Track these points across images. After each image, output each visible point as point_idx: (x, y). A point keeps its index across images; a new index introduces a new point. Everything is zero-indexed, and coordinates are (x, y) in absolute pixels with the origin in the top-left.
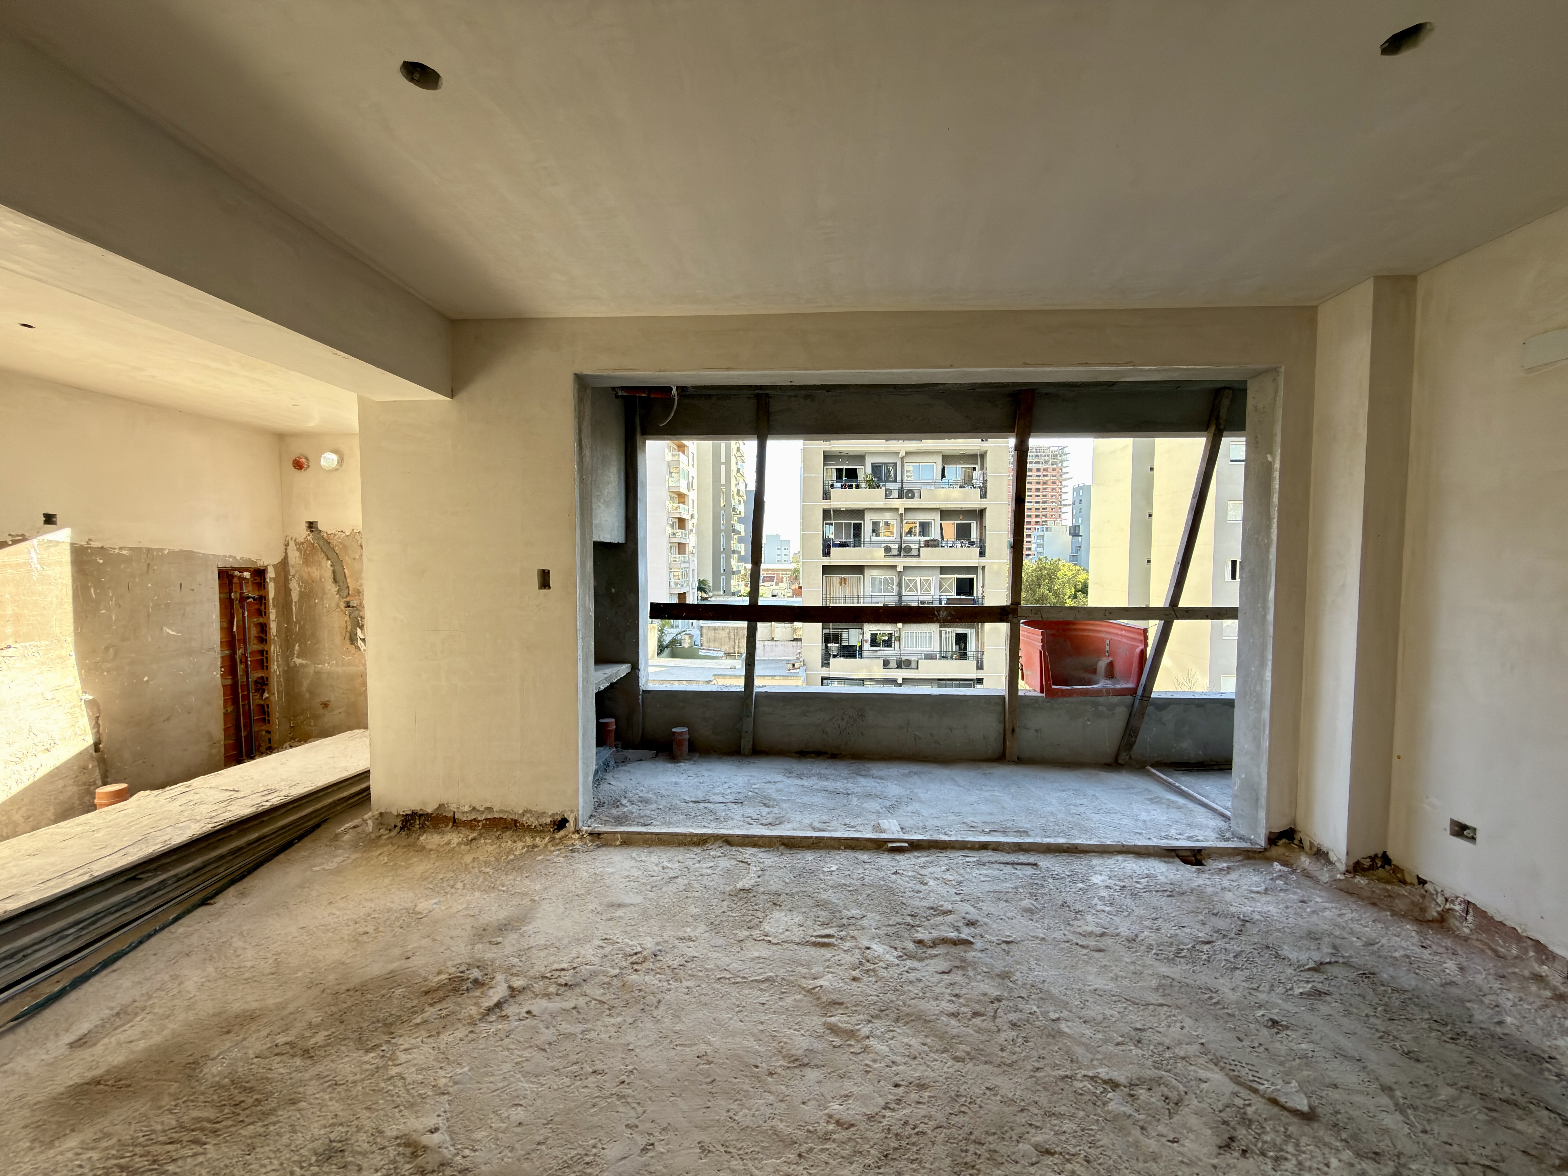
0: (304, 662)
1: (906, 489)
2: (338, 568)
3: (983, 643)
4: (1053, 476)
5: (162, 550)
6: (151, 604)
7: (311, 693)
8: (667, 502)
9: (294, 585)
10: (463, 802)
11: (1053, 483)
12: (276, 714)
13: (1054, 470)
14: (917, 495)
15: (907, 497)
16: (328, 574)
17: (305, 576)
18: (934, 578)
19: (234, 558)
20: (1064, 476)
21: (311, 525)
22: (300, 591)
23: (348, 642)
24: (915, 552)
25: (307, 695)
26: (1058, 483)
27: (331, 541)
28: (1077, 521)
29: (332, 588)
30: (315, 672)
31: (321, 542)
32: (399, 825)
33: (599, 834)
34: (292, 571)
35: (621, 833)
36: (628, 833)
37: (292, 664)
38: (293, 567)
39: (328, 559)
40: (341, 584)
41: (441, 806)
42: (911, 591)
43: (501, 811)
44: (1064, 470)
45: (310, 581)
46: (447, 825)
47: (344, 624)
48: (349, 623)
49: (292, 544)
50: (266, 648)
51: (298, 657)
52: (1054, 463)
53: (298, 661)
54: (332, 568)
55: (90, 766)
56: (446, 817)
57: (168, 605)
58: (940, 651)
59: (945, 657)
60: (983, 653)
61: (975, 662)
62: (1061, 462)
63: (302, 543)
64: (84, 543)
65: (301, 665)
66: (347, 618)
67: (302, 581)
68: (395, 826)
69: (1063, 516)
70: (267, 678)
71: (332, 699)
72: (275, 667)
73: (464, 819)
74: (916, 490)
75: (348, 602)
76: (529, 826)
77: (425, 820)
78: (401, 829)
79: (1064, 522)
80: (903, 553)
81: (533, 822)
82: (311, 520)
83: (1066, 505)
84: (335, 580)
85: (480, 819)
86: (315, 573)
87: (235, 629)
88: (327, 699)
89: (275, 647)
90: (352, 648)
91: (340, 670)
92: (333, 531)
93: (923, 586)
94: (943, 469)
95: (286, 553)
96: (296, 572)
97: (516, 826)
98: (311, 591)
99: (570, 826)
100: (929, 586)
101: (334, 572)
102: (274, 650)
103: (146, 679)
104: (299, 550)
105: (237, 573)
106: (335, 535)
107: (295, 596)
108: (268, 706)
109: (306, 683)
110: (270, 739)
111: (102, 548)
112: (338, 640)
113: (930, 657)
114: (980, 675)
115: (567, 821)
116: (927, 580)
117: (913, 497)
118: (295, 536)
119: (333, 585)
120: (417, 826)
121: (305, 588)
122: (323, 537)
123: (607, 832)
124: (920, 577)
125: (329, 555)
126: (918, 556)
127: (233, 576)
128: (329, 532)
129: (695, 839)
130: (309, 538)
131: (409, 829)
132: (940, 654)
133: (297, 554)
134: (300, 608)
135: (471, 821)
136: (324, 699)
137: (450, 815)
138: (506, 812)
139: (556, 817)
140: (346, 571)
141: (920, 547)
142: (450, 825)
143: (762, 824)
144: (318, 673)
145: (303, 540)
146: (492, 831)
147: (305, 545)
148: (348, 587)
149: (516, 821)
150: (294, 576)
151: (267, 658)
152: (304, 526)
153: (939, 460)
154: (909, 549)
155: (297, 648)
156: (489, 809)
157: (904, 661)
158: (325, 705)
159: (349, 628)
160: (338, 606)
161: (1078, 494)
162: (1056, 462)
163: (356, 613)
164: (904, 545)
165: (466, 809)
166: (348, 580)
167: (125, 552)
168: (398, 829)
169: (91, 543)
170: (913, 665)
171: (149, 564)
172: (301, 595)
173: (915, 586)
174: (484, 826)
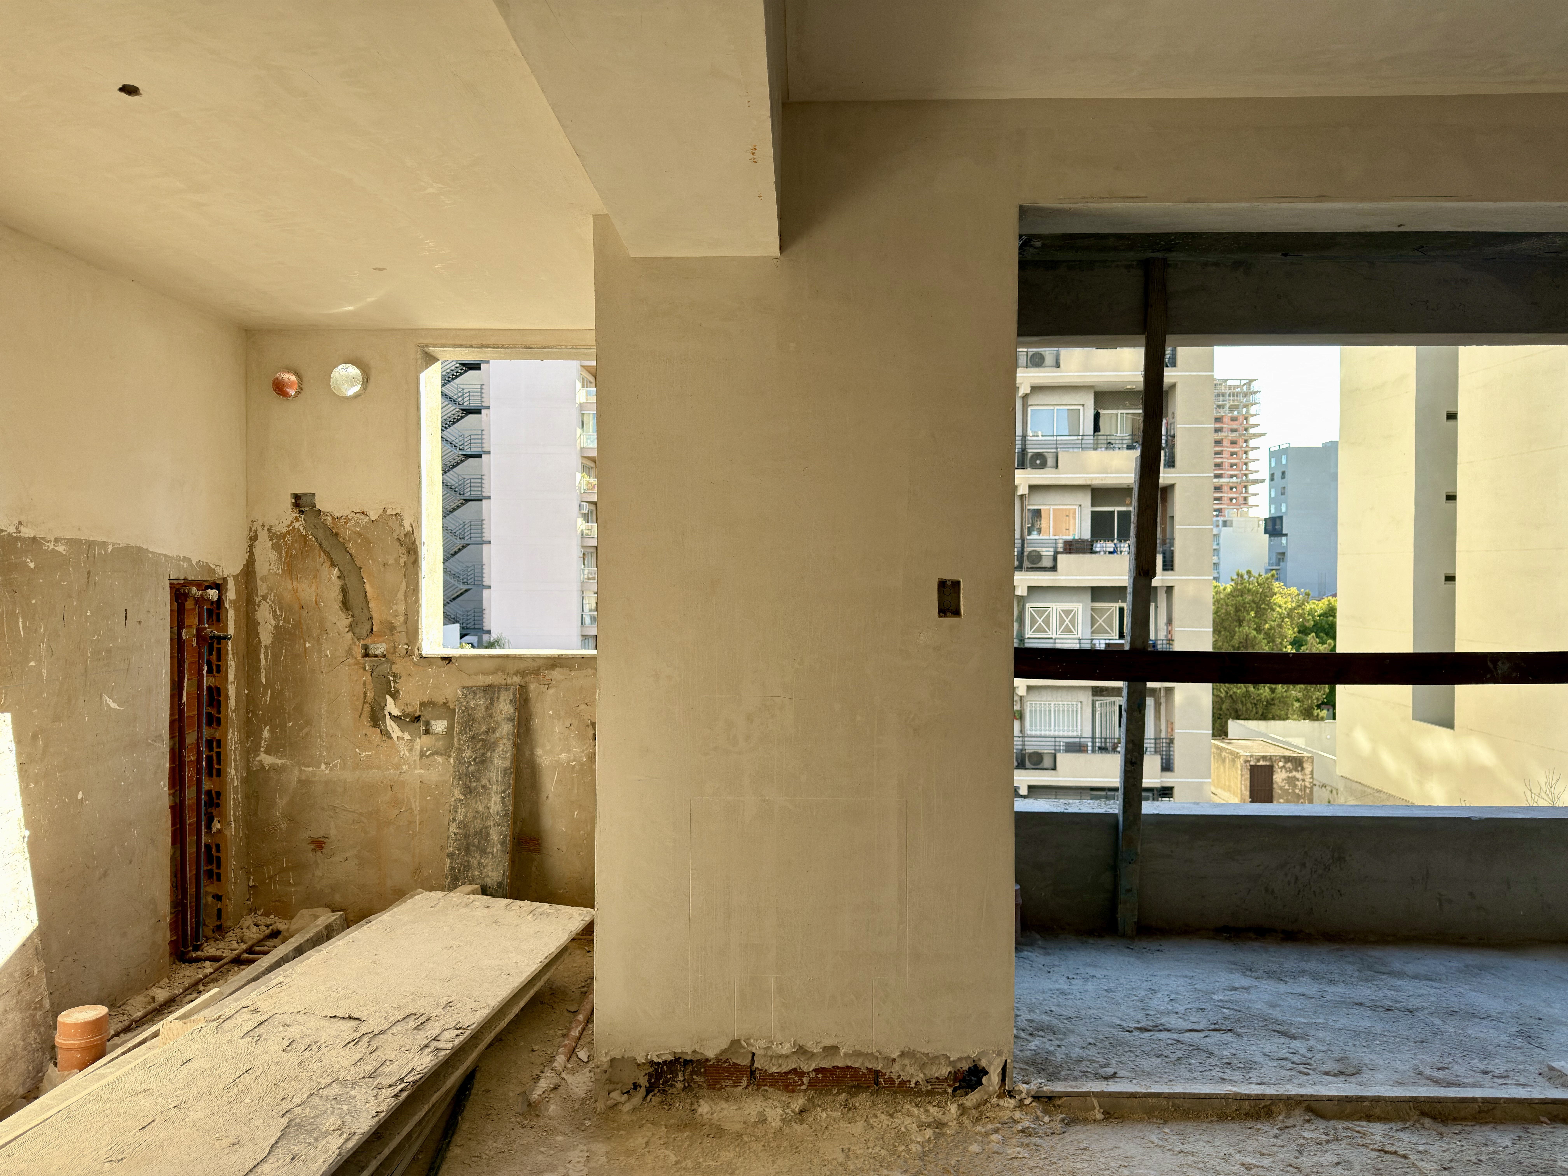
0: (279, 762)
1: (1031, 451)
2: (352, 582)
3: (1170, 724)
4: (1233, 431)
5: (104, 545)
6: (90, 650)
7: (291, 819)
8: (579, 475)
9: (264, 615)
10: (779, 1037)
11: (1234, 443)
12: (232, 862)
13: (1234, 419)
14: (1050, 461)
15: (1034, 466)
16: (333, 595)
17: (288, 597)
18: (1080, 608)
19: (188, 560)
20: (1252, 431)
21: (298, 501)
22: (276, 627)
23: (366, 721)
24: (1047, 563)
25: (284, 826)
26: (1241, 442)
27: (341, 531)
28: (1278, 508)
29: (339, 621)
30: (299, 781)
31: (321, 534)
32: (644, 1082)
33: (1050, 1098)
34: (262, 589)
35: (1097, 1095)
36: (1111, 1095)
37: (255, 766)
38: (264, 579)
39: (333, 565)
40: (357, 613)
41: (735, 1043)
42: (1040, 630)
43: (858, 1054)
44: (1252, 421)
45: (296, 607)
46: (736, 1083)
47: (359, 689)
48: (370, 686)
49: (263, 536)
50: (217, 735)
51: (267, 752)
52: (1233, 408)
53: (268, 760)
54: (339, 583)
55: (36, 971)
56: (735, 1064)
57: (109, 651)
58: (1093, 738)
59: (1103, 749)
60: (1171, 741)
61: (1158, 758)
62: (1246, 406)
63: (284, 536)
64: (12, 529)
65: (274, 768)
66: (366, 677)
67: (282, 608)
68: (636, 1086)
69: (1251, 500)
70: (218, 794)
71: (333, 832)
72: (233, 772)
73: (774, 1069)
74: (1048, 452)
75: (366, 647)
76: (903, 1083)
77: (693, 1073)
78: (648, 1091)
79: (1252, 512)
80: (1026, 563)
81: (915, 1075)
82: (298, 491)
83: (1256, 482)
84: (346, 605)
85: (805, 1070)
86: (306, 590)
87: (184, 699)
88: (322, 833)
89: (233, 733)
90: (375, 735)
91: (349, 776)
92: (345, 513)
93: (1062, 621)
94: (1097, 417)
95: (251, 553)
96: (271, 589)
97: (877, 1083)
98: (298, 625)
99: (993, 1080)
100: (1072, 621)
101: (344, 590)
102: (233, 738)
103: (80, 796)
104: (276, 547)
105: (194, 590)
106: (347, 520)
107: (265, 636)
108: (218, 847)
109: (281, 803)
110: (219, 911)
111: (34, 538)
112: (347, 718)
113: (1076, 748)
114: (1168, 780)
115: (985, 1072)
116: (1067, 612)
117: (1043, 465)
118: (271, 520)
119: (342, 615)
120: (679, 1085)
121: (287, 620)
122: (324, 524)
123: (1068, 1095)
124: (1055, 607)
125: (336, 558)
126: (1054, 568)
127: (186, 596)
128: (337, 514)
129: (1246, 1105)
130: (297, 525)
131: (664, 1092)
132: (1093, 743)
133: (273, 555)
134: (276, 658)
135: (786, 1073)
136: (316, 834)
137: (746, 1062)
138: (866, 1055)
139: (959, 1066)
140: (368, 587)
141: (1056, 553)
142: (744, 1082)
143: (1327, 1073)
144: (305, 783)
145: (284, 530)
146: (829, 1092)
147: (289, 539)
148: (372, 618)
149: (877, 1073)
150: (264, 598)
151: (219, 754)
152: (289, 501)
153: (1090, 401)
154: (1037, 557)
155: (266, 734)
156: (832, 1050)
157: (1031, 755)
158: (319, 844)
159: (370, 695)
160: (349, 653)
161: (1278, 461)
162: (1236, 407)
163: (385, 667)
164: (1028, 550)
165: (786, 1049)
166: (372, 605)
167: (61, 549)
168: (642, 1092)
169: (23, 529)
170: (1047, 762)
171: (89, 573)
172: (279, 633)
173: (1047, 622)
174: (811, 1084)
